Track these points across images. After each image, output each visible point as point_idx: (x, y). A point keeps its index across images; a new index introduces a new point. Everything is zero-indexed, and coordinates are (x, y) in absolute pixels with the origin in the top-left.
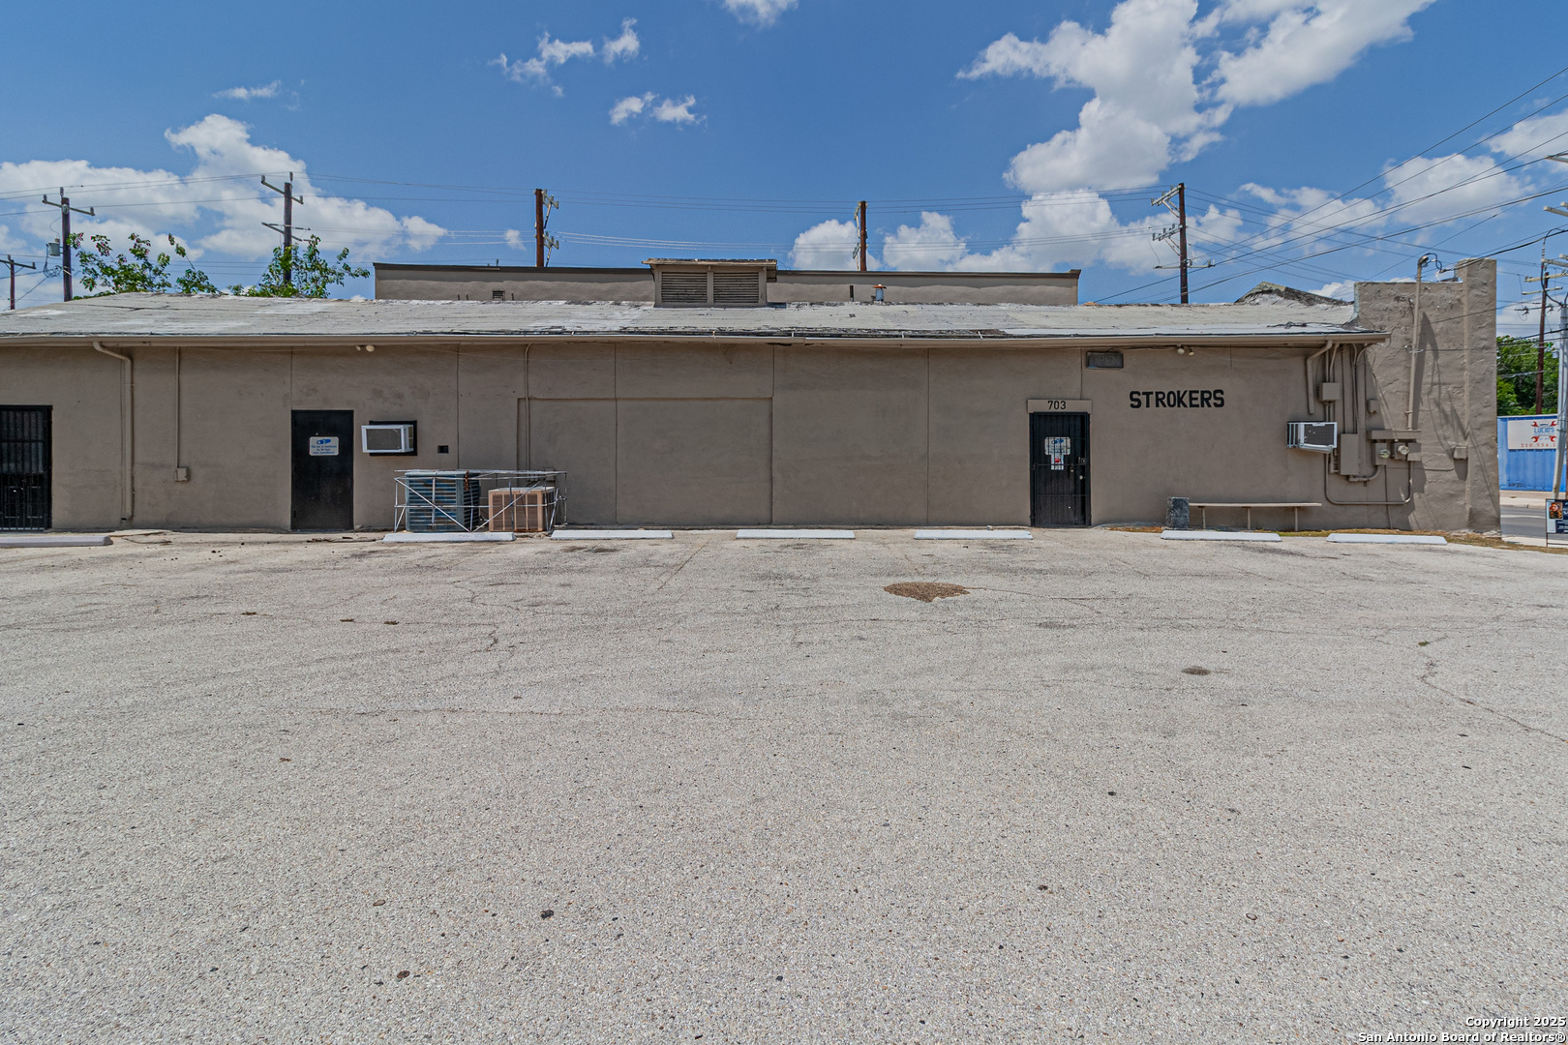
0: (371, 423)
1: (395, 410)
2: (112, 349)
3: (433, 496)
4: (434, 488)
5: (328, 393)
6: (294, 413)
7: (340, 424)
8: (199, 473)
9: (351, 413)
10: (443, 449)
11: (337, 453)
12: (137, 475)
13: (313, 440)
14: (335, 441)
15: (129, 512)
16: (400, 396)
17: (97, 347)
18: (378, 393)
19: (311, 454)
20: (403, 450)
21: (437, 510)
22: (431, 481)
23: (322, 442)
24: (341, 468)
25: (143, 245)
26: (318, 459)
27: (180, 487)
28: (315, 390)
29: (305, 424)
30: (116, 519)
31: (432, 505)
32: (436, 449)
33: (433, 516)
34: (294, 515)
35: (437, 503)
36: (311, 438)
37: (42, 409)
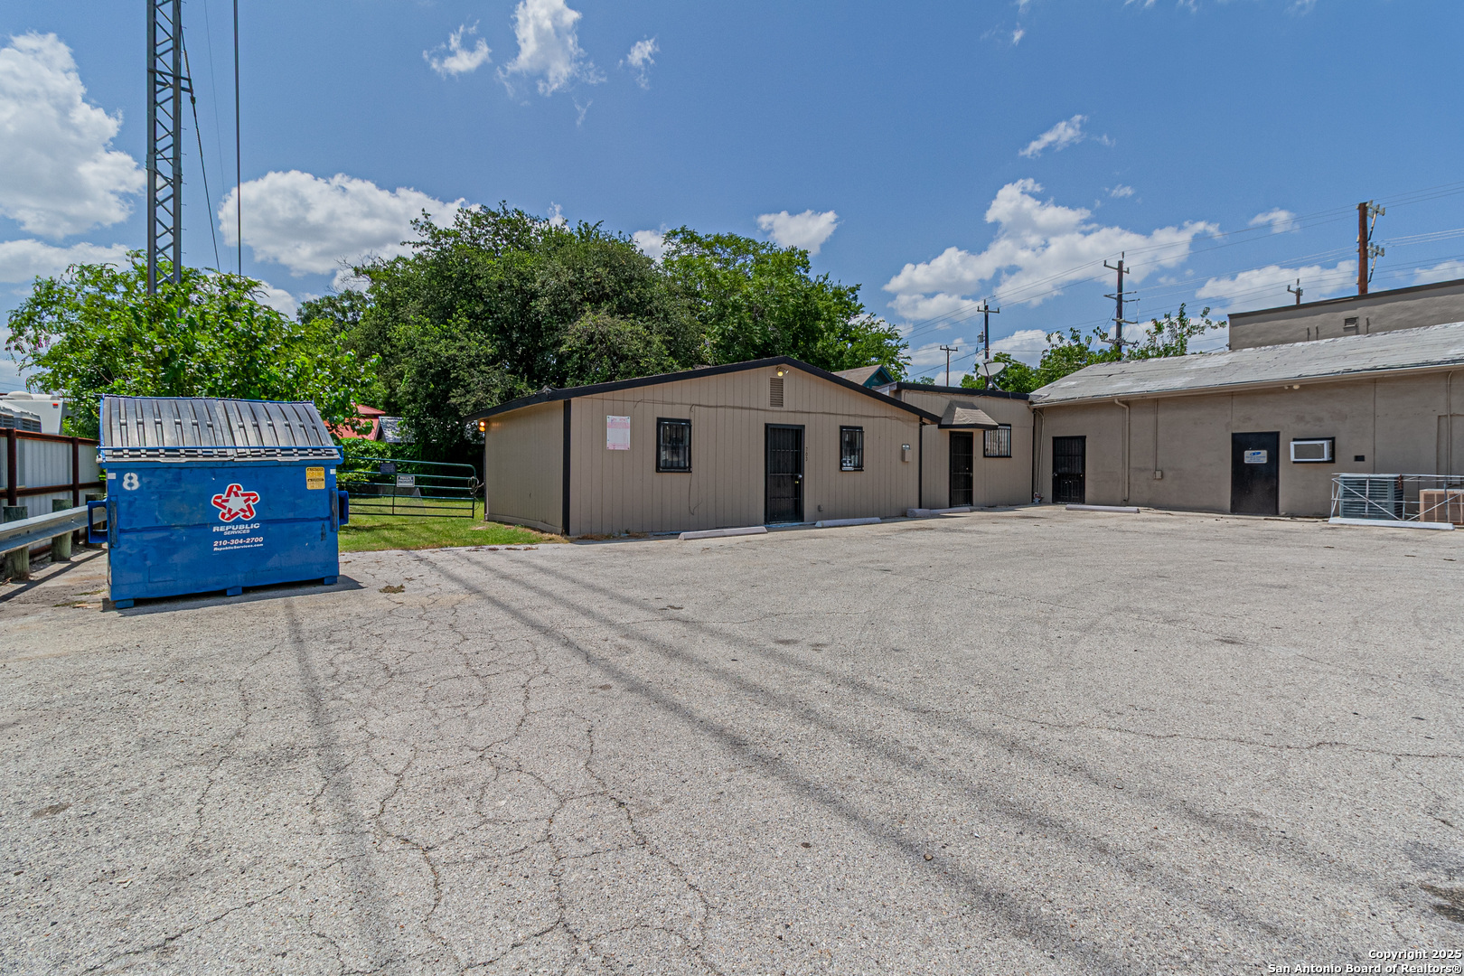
0: (1295, 440)
1: (1314, 430)
2: (1123, 402)
3: (1367, 493)
4: (1368, 487)
5: (1258, 420)
6: (1233, 435)
7: (1270, 441)
8: (1169, 474)
9: (1277, 434)
10: (1359, 458)
11: (1265, 462)
12: (1131, 475)
13: (1247, 453)
14: (1264, 453)
15: (1127, 496)
16: (1320, 420)
17: (1116, 402)
18: (1300, 419)
19: (1246, 462)
20: (1325, 459)
21: (1370, 503)
22: (1365, 481)
23: (1254, 454)
24: (1270, 473)
25: (1077, 333)
26: (1251, 466)
27: (1156, 483)
28: (1249, 419)
29: (1241, 443)
30: (1119, 499)
31: (1365, 499)
32: (1353, 459)
33: (1367, 508)
34: (1233, 503)
35: (1370, 498)
36: (1246, 452)
37: (1083, 439)
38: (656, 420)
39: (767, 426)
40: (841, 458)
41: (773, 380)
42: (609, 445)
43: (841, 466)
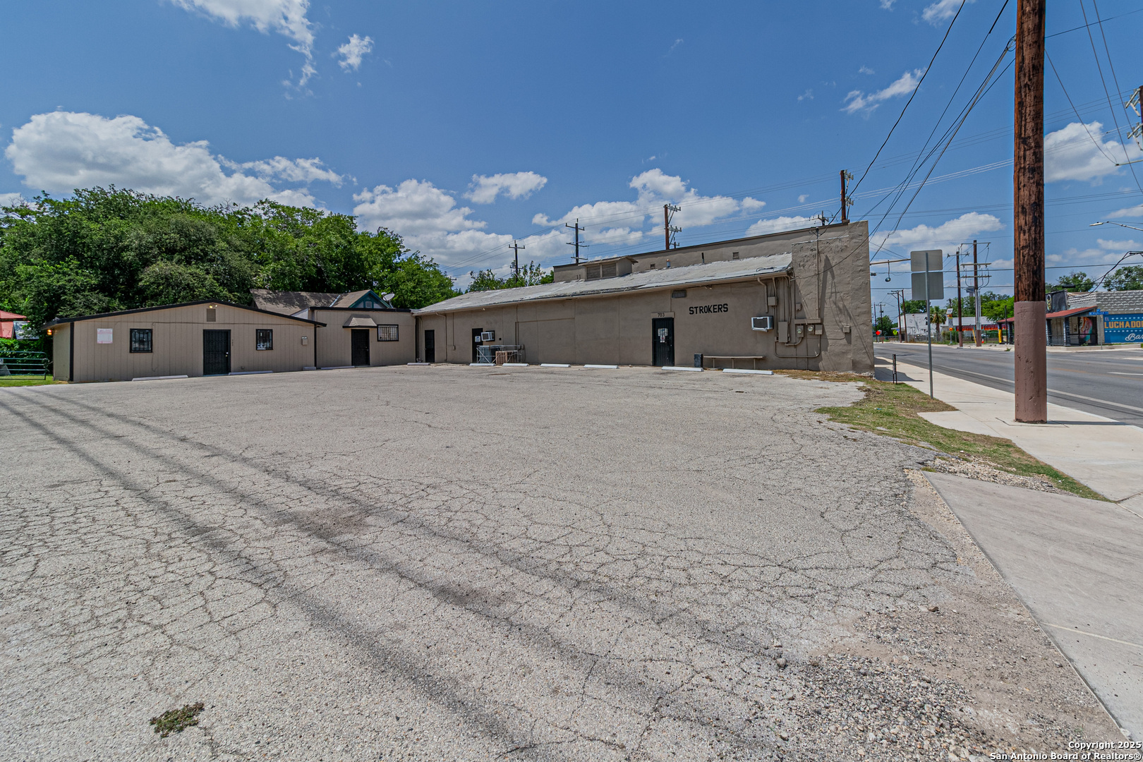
1: (491, 328)
2: (442, 314)
5: (479, 323)
6: (472, 329)
8: (457, 347)
9: (482, 329)
10: (500, 339)
12: (447, 348)
13: (475, 337)
14: (479, 337)
15: (446, 358)
16: (491, 323)
17: (437, 314)
18: (487, 323)
19: (475, 341)
20: (490, 340)
27: (454, 351)
28: (476, 322)
30: (444, 360)
31: (483, 356)
33: (483, 359)
37: (433, 331)
38: (129, 330)
39: (204, 330)
40: (257, 343)
41: (209, 310)
42: (99, 341)
43: (257, 348)
